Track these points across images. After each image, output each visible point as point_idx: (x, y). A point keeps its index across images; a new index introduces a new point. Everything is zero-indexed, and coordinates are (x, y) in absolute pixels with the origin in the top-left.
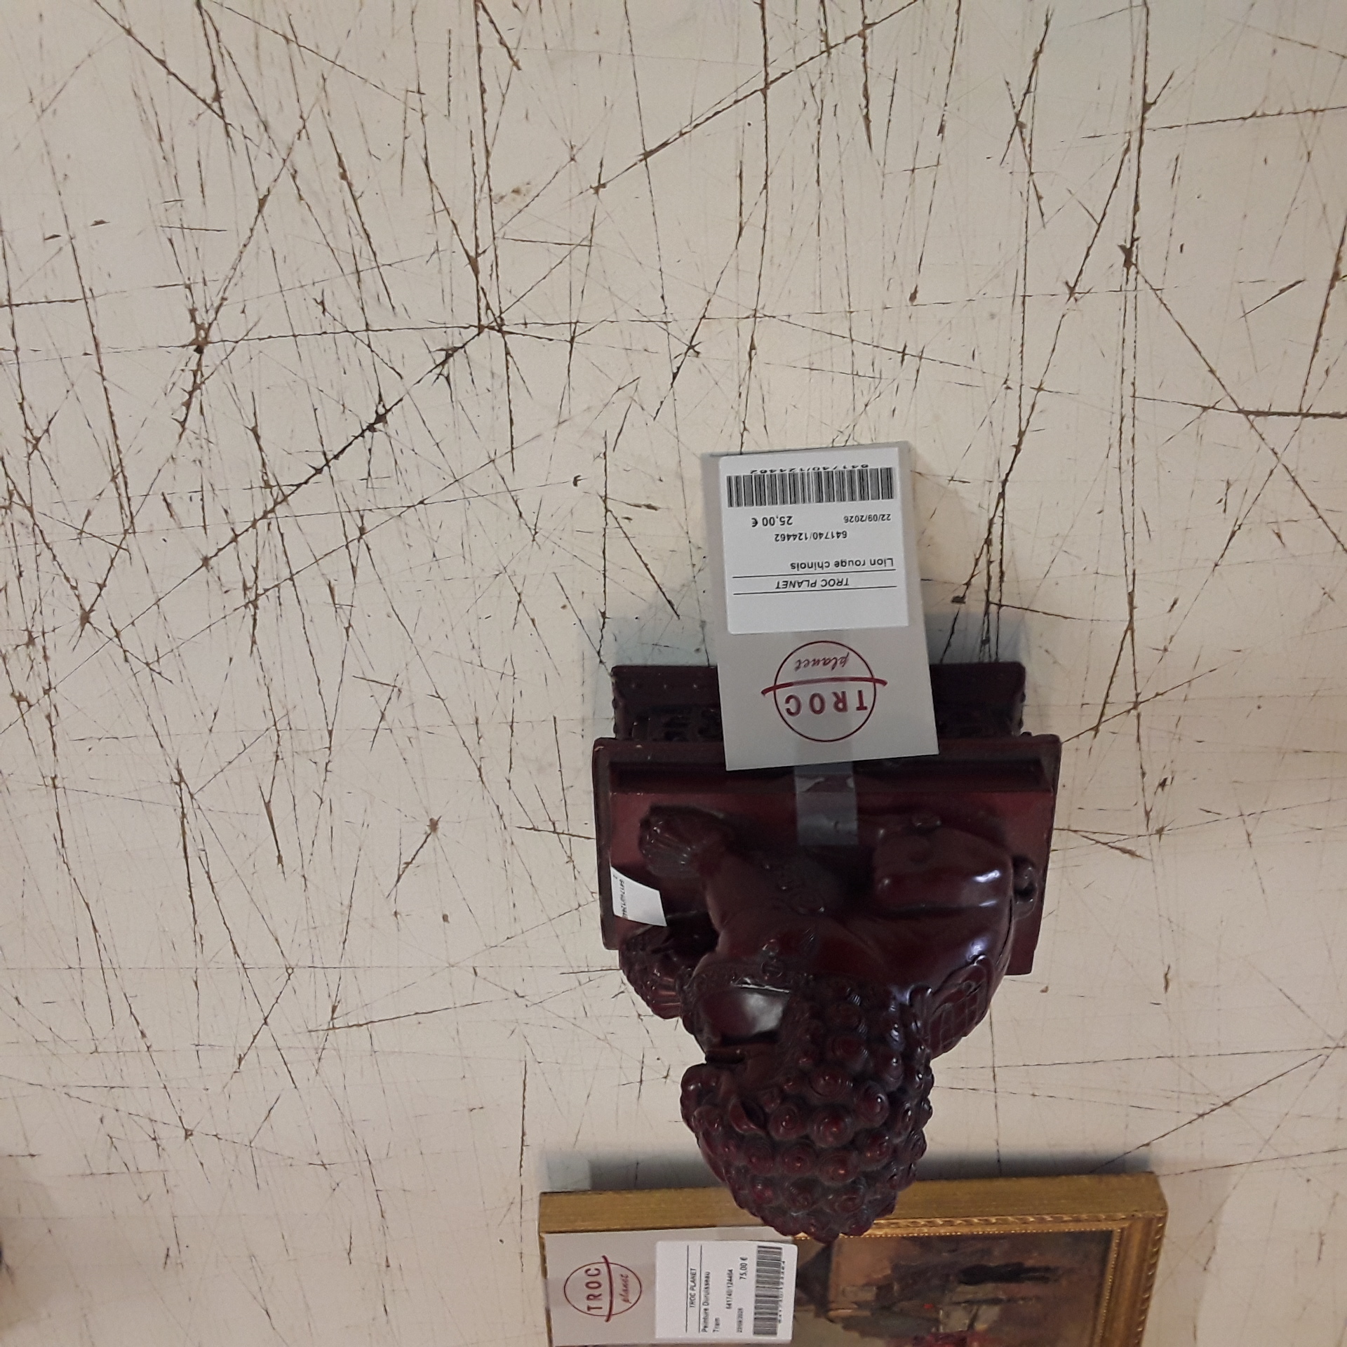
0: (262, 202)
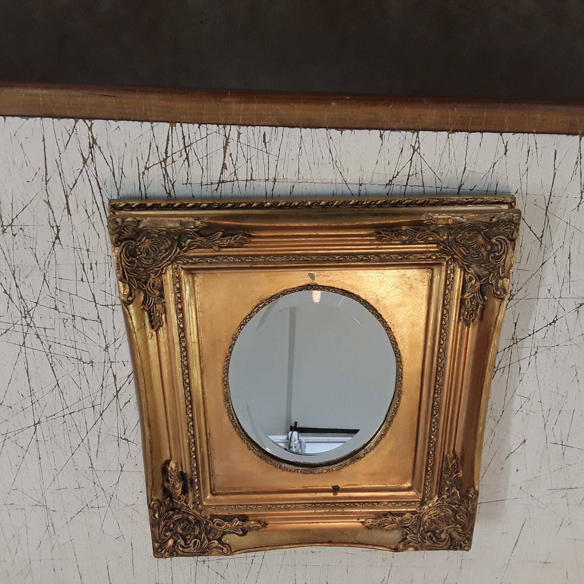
0: (543, 264)
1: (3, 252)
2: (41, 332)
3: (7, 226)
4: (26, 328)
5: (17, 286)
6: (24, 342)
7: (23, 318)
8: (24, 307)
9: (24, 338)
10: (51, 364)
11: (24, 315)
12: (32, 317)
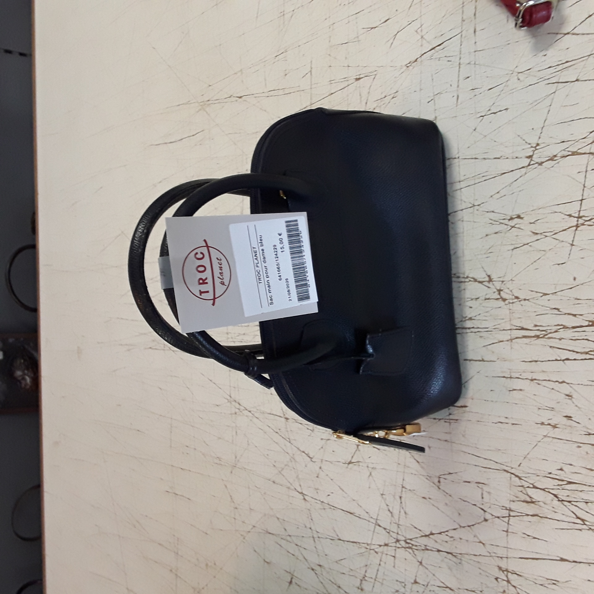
1: (476, 555)
2: (390, 551)
3: (507, 576)
4: (395, 535)
5: (439, 551)
6: (380, 526)
7: (404, 539)
8: (416, 546)
9: (385, 529)
10: (359, 543)
11: (408, 541)
12: (407, 549)
